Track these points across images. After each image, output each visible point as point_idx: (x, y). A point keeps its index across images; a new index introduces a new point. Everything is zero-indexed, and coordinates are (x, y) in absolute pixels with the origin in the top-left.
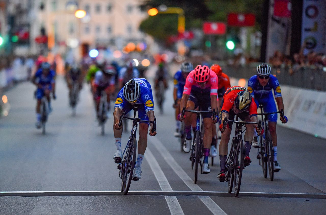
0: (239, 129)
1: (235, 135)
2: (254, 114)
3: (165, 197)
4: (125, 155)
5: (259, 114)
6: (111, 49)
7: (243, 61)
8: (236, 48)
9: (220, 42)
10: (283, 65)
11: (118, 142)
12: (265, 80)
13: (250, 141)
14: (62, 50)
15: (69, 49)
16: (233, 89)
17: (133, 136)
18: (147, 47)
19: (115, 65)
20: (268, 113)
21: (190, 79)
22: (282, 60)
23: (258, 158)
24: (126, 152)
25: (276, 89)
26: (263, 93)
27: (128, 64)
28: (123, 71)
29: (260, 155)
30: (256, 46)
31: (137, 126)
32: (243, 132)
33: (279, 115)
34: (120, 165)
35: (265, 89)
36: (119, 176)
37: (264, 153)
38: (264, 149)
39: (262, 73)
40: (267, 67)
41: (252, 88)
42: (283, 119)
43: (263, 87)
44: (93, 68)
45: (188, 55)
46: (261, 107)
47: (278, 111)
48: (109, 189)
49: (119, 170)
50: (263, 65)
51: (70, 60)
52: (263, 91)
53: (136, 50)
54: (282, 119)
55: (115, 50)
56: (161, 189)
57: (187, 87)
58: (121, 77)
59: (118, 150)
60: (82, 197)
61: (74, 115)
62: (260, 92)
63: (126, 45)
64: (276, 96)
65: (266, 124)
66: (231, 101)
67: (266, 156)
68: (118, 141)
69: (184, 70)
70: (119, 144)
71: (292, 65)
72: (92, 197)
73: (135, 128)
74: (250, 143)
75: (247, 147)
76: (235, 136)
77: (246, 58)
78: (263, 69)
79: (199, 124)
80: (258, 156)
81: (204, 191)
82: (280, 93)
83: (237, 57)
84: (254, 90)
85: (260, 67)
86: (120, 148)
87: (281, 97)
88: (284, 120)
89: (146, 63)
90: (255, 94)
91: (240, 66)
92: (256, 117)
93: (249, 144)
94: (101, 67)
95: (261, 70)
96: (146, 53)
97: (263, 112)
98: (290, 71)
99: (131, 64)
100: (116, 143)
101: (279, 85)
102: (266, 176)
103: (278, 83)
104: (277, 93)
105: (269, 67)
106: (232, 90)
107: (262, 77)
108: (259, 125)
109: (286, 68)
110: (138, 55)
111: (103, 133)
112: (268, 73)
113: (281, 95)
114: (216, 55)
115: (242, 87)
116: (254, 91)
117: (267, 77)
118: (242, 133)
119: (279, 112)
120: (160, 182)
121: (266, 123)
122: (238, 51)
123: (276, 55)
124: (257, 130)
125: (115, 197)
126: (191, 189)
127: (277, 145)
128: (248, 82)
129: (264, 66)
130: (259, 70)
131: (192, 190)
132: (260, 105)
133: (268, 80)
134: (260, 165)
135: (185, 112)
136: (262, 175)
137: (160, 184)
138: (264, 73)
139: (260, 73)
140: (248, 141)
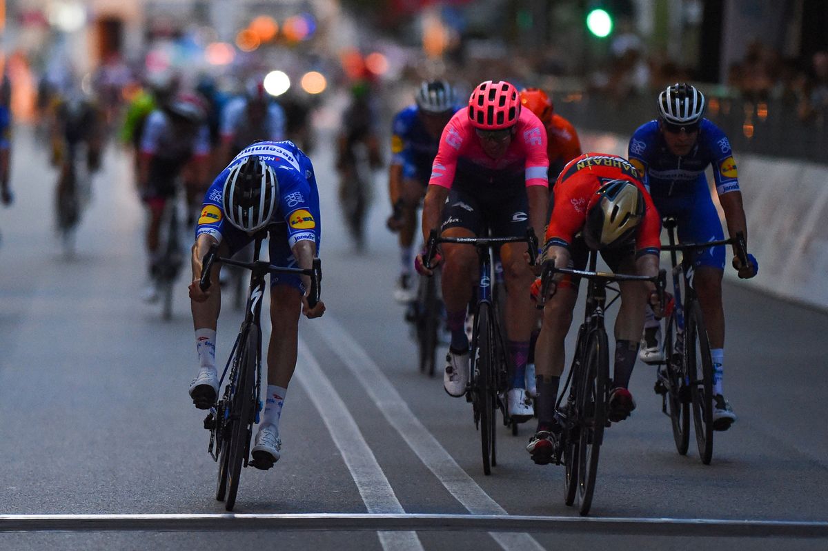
0: (596, 298)
1: (586, 316)
2: (651, 249)
3: (380, 534)
4: (227, 382)
5: (665, 248)
6: (196, 35)
7: (642, 76)
8: (616, 32)
9: (563, 14)
10: (777, 91)
11: (206, 343)
12: (683, 137)
13: (632, 337)
14: (30, 38)
15: (55, 36)
16: (586, 163)
17: (253, 320)
18: (317, 30)
19: (207, 90)
20: (694, 244)
21: (452, 136)
22: (774, 73)
23: (659, 389)
24: (229, 372)
25: (720, 167)
26: (677, 178)
27: (251, 86)
28: (235, 108)
29: (667, 383)
30: (687, 26)
31: (262, 289)
32: (607, 308)
33: (729, 249)
34: (210, 417)
35: (684, 167)
36: (210, 451)
37: (680, 375)
38: (679, 362)
39: (675, 114)
40: (691, 96)
41: (644, 164)
42: (744, 264)
43: (680, 158)
44: (142, 99)
45: (455, 55)
46: (669, 226)
47: (727, 237)
48: (191, 509)
49: (208, 432)
50: (680, 87)
51: (55, 75)
52: (679, 171)
53: (280, 38)
54: (740, 266)
55: (210, 40)
56: (365, 508)
57: (442, 162)
58: (228, 129)
59: (203, 369)
60: (98, 535)
61: (70, 258)
62: (668, 176)
63: (246, 24)
64: (721, 187)
65: (687, 281)
66: (577, 205)
67: (687, 384)
68: (207, 340)
69: (427, 106)
70: (210, 349)
71: (808, 89)
72: (132, 536)
73: (256, 294)
74: (633, 346)
75: (622, 360)
76: (586, 320)
77: (651, 65)
78: (677, 100)
79: (488, 279)
80: (658, 384)
81: (510, 514)
82: (735, 179)
83: (622, 64)
84: (650, 170)
85: (668, 94)
86: (211, 362)
87: (739, 194)
88: (747, 266)
89: (314, 83)
90: (652, 182)
91: (633, 92)
92: (655, 256)
93: (630, 349)
94: (164, 96)
95: (674, 105)
96: (315, 51)
97: (677, 243)
98: (801, 110)
99: (261, 88)
100: (199, 345)
101: (730, 153)
102: (683, 449)
103: (729, 148)
104: (724, 178)
105: (699, 95)
106: (583, 166)
107: (674, 127)
108: (657, 285)
109: (789, 101)
110: (287, 58)
111: (168, 316)
112: (694, 115)
113: (737, 186)
114: (553, 55)
115: (615, 157)
116: (647, 171)
117: (692, 127)
118: (604, 310)
119: (729, 242)
120: (362, 485)
121: (688, 277)
122: (624, 44)
123: (753, 57)
124: (653, 303)
125: (210, 534)
126: (467, 507)
127: (725, 346)
128: (631, 143)
129: (681, 90)
130: (665, 103)
131: (469, 510)
132: (665, 219)
133: (694, 136)
134: (664, 414)
135: (439, 245)
136: (672, 447)
137: (361, 490)
138: (682, 115)
139: (670, 115)
140: (626, 339)
